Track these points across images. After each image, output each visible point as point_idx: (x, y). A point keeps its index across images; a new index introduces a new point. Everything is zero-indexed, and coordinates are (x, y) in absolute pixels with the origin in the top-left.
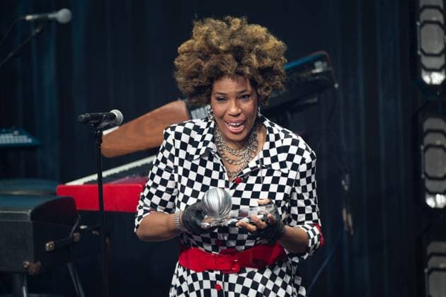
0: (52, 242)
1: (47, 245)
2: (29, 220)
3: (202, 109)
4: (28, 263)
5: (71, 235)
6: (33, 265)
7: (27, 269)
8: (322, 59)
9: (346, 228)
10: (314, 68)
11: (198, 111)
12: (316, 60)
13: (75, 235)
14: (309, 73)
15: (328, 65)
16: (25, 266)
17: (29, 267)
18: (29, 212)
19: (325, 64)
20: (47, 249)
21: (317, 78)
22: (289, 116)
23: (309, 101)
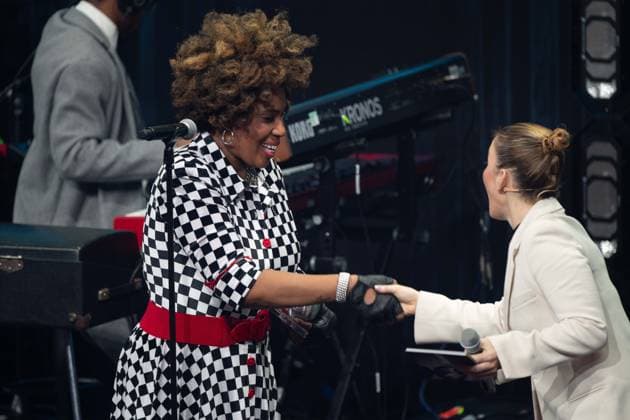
0: (106, 290)
1: (100, 292)
2: (77, 260)
3: (302, 123)
4: (75, 315)
5: (131, 282)
6: (82, 318)
7: (74, 323)
8: (458, 62)
9: (483, 281)
10: (448, 74)
11: (297, 125)
12: (451, 63)
13: (136, 280)
14: (440, 80)
15: (467, 71)
16: (72, 320)
17: (76, 320)
18: (77, 250)
19: (462, 69)
20: (100, 298)
21: (452, 86)
22: (414, 136)
23: (441, 116)
